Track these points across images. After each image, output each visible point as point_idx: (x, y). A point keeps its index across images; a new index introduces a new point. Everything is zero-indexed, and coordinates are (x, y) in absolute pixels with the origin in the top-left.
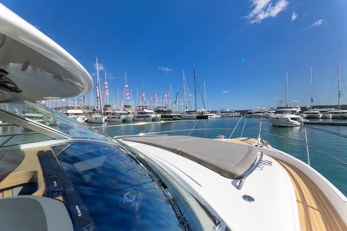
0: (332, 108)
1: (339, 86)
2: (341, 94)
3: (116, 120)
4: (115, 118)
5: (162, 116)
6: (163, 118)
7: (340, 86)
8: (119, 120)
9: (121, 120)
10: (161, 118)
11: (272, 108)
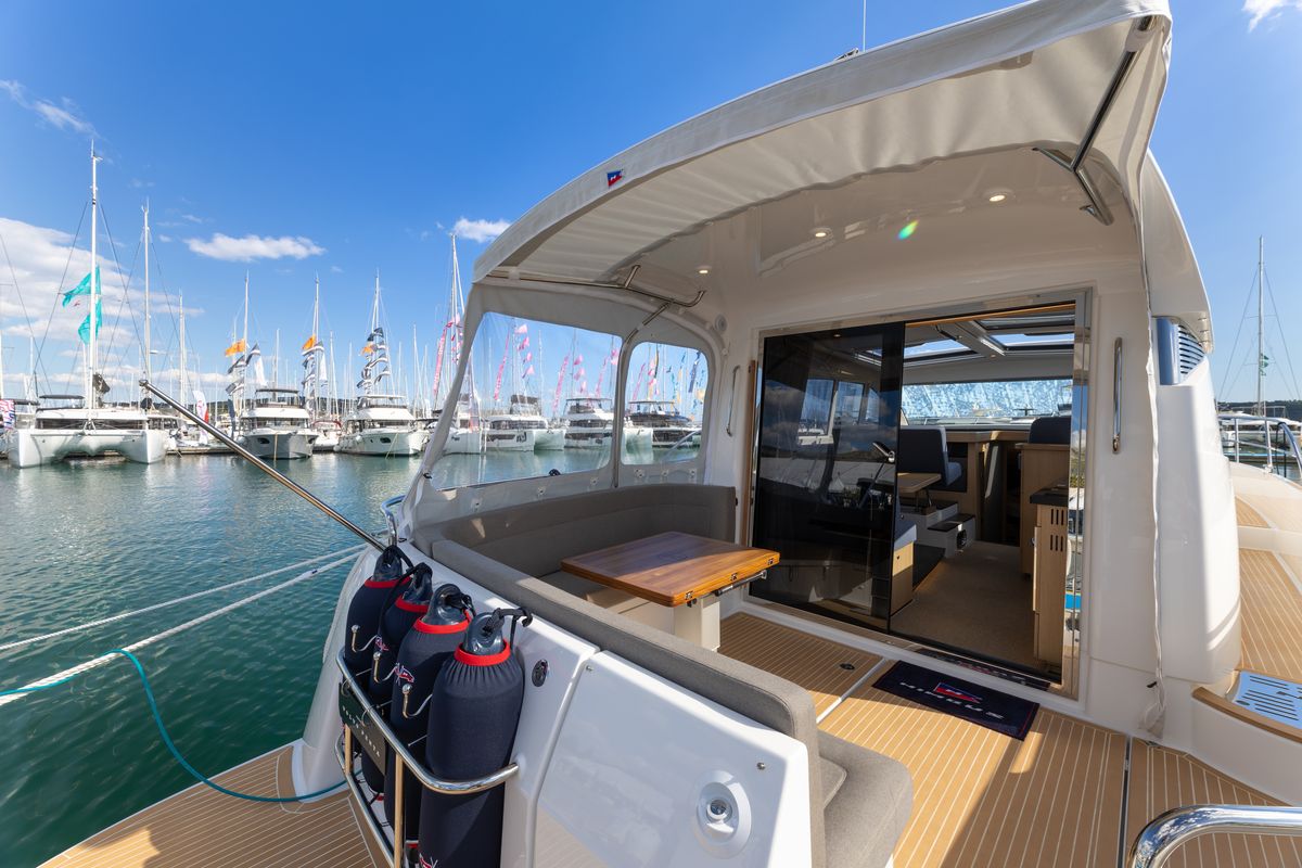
0: (1235, 411)
1: (1260, 333)
2: (1266, 365)
3: (512, 443)
4: (511, 437)
5: (658, 435)
6: (660, 440)
7: (1263, 336)
8: (524, 444)
9: (530, 444)
10: (654, 440)
11: (1026, 410)
